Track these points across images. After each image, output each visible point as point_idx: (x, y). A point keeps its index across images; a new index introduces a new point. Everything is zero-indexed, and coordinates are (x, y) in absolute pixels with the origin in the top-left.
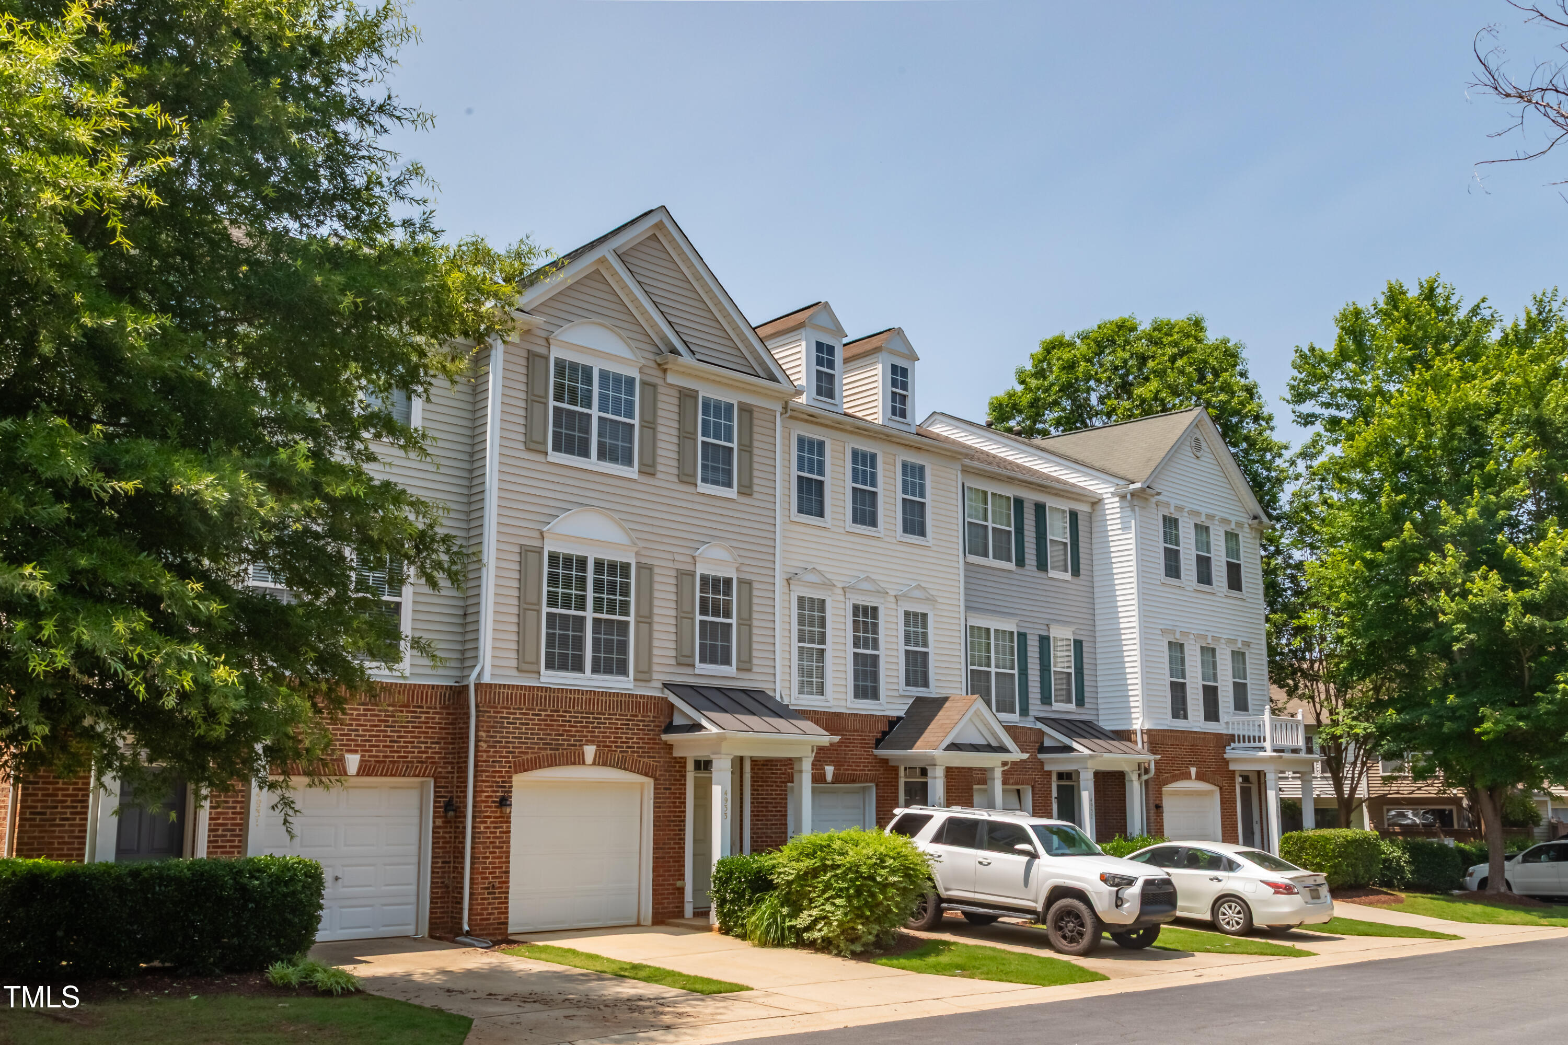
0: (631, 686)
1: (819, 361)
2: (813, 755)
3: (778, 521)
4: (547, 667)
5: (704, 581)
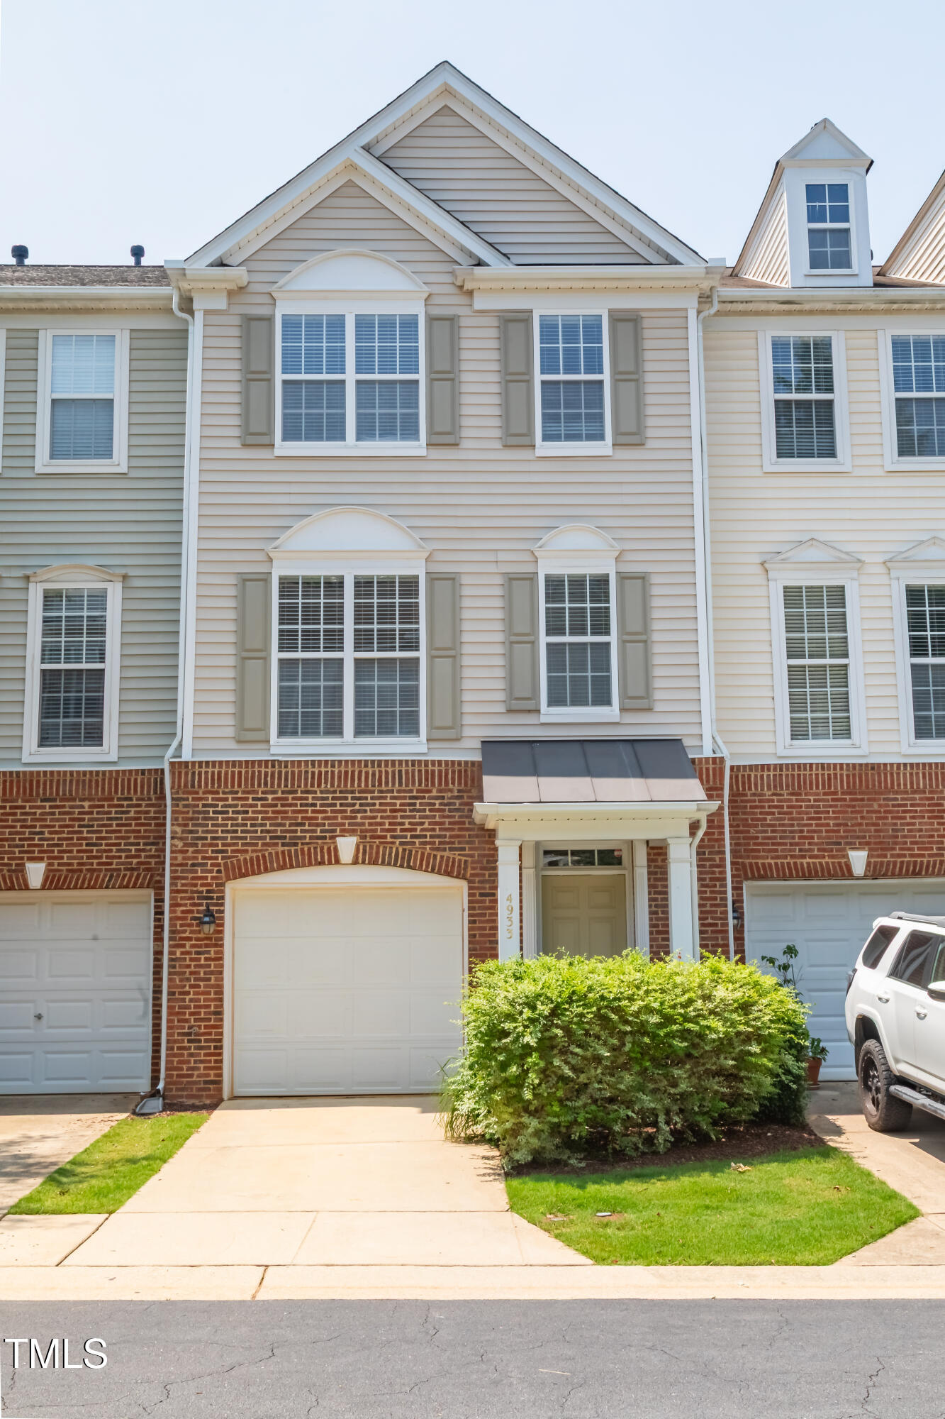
0: (424, 749)
1: (814, 215)
2: (693, 834)
3: (697, 477)
4: (282, 732)
5: (554, 586)
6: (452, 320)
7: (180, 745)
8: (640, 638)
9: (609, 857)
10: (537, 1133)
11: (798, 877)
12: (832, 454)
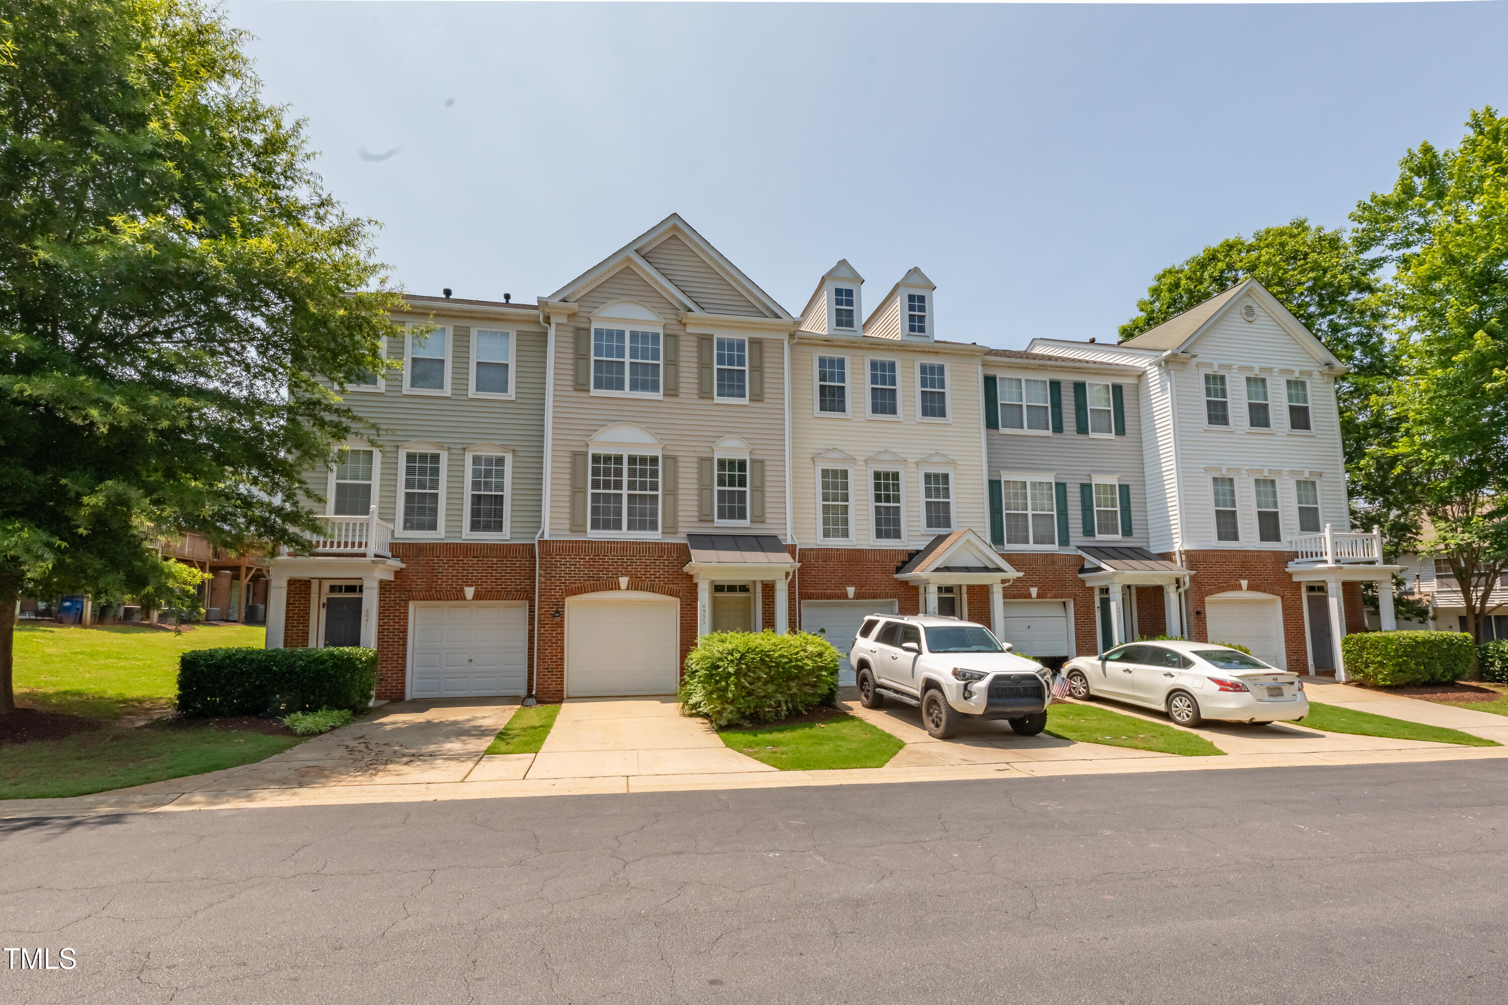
0: (660, 537)
1: (838, 302)
2: (787, 578)
3: (787, 417)
4: (593, 528)
5: (722, 463)
6: (676, 337)
7: (543, 533)
8: (759, 489)
9: (744, 589)
10: (731, 712)
11: (825, 598)
12: (844, 411)
